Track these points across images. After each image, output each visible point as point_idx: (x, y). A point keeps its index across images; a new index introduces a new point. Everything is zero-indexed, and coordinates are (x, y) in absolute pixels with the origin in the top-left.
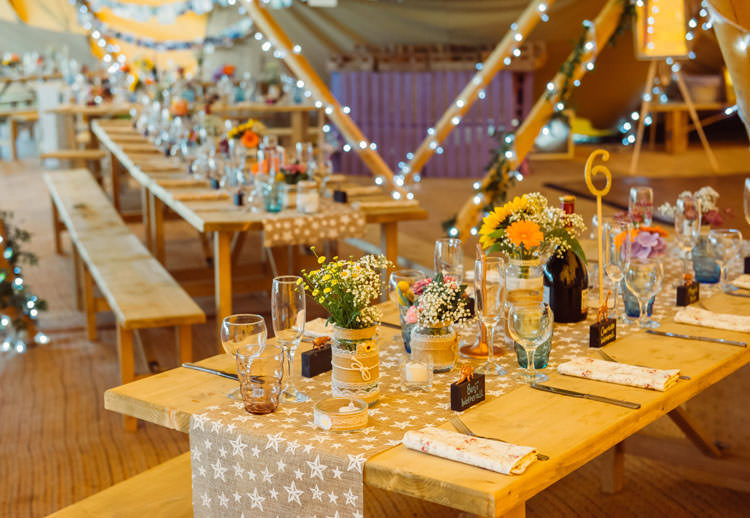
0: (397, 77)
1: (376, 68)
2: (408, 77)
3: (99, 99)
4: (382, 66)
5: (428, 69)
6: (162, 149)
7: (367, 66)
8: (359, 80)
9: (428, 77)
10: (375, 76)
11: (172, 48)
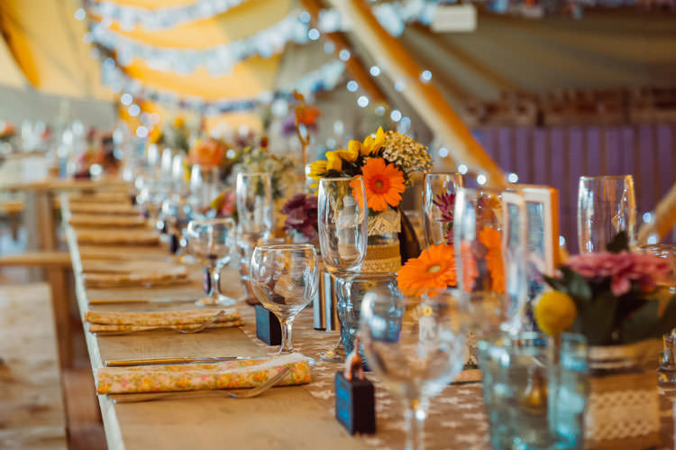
0: (576, 136)
1: (540, 121)
2: (593, 135)
3: (96, 170)
4: (551, 119)
5: (627, 121)
6: (165, 239)
7: (525, 120)
8: (513, 141)
9: (628, 134)
10: (540, 135)
11: (227, 110)
